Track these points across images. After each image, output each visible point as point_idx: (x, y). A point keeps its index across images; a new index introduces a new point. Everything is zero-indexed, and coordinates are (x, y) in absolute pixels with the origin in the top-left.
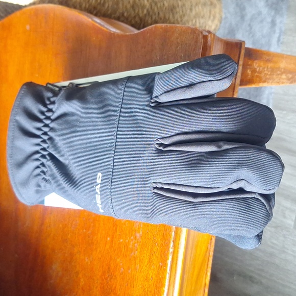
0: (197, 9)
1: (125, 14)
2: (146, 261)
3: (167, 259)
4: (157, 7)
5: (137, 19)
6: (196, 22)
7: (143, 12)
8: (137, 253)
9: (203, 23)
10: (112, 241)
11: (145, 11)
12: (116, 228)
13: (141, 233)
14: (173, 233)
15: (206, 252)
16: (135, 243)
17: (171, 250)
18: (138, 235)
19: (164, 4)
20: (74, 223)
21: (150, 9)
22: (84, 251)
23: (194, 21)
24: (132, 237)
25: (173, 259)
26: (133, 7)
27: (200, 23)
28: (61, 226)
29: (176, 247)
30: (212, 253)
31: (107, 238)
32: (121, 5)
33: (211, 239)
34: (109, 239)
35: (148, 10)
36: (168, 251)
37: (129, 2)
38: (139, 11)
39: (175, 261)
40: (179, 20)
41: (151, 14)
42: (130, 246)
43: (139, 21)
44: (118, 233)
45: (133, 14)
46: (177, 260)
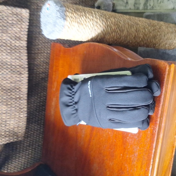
0: (168, 36)
1: (130, 42)
2: (139, 167)
3: (149, 167)
4: (147, 37)
5: (136, 43)
6: (167, 41)
7: (139, 40)
8: (135, 163)
9: (171, 42)
10: (123, 156)
11: (140, 39)
12: (125, 150)
13: (137, 154)
14: (153, 155)
15: (169, 165)
16: (134, 158)
17: (152, 163)
18: (136, 154)
19: (150, 35)
20: (105, 145)
21: (143, 38)
22: (109, 159)
23: (166, 41)
24: (133, 155)
25: (152, 167)
26: (134, 38)
27: (169, 42)
28: (98, 146)
29: (154, 162)
30: (172, 165)
31: (120, 154)
32: (128, 38)
33: (172, 159)
34: (121, 155)
35: (142, 39)
36: (150, 163)
37: (133, 36)
38: (137, 39)
39: (153, 168)
40: (158, 41)
41: (143, 40)
42: (132, 159)
43: (137, 44)
44: (126, 153)
45: (134, 41)
46: (154, 168)
